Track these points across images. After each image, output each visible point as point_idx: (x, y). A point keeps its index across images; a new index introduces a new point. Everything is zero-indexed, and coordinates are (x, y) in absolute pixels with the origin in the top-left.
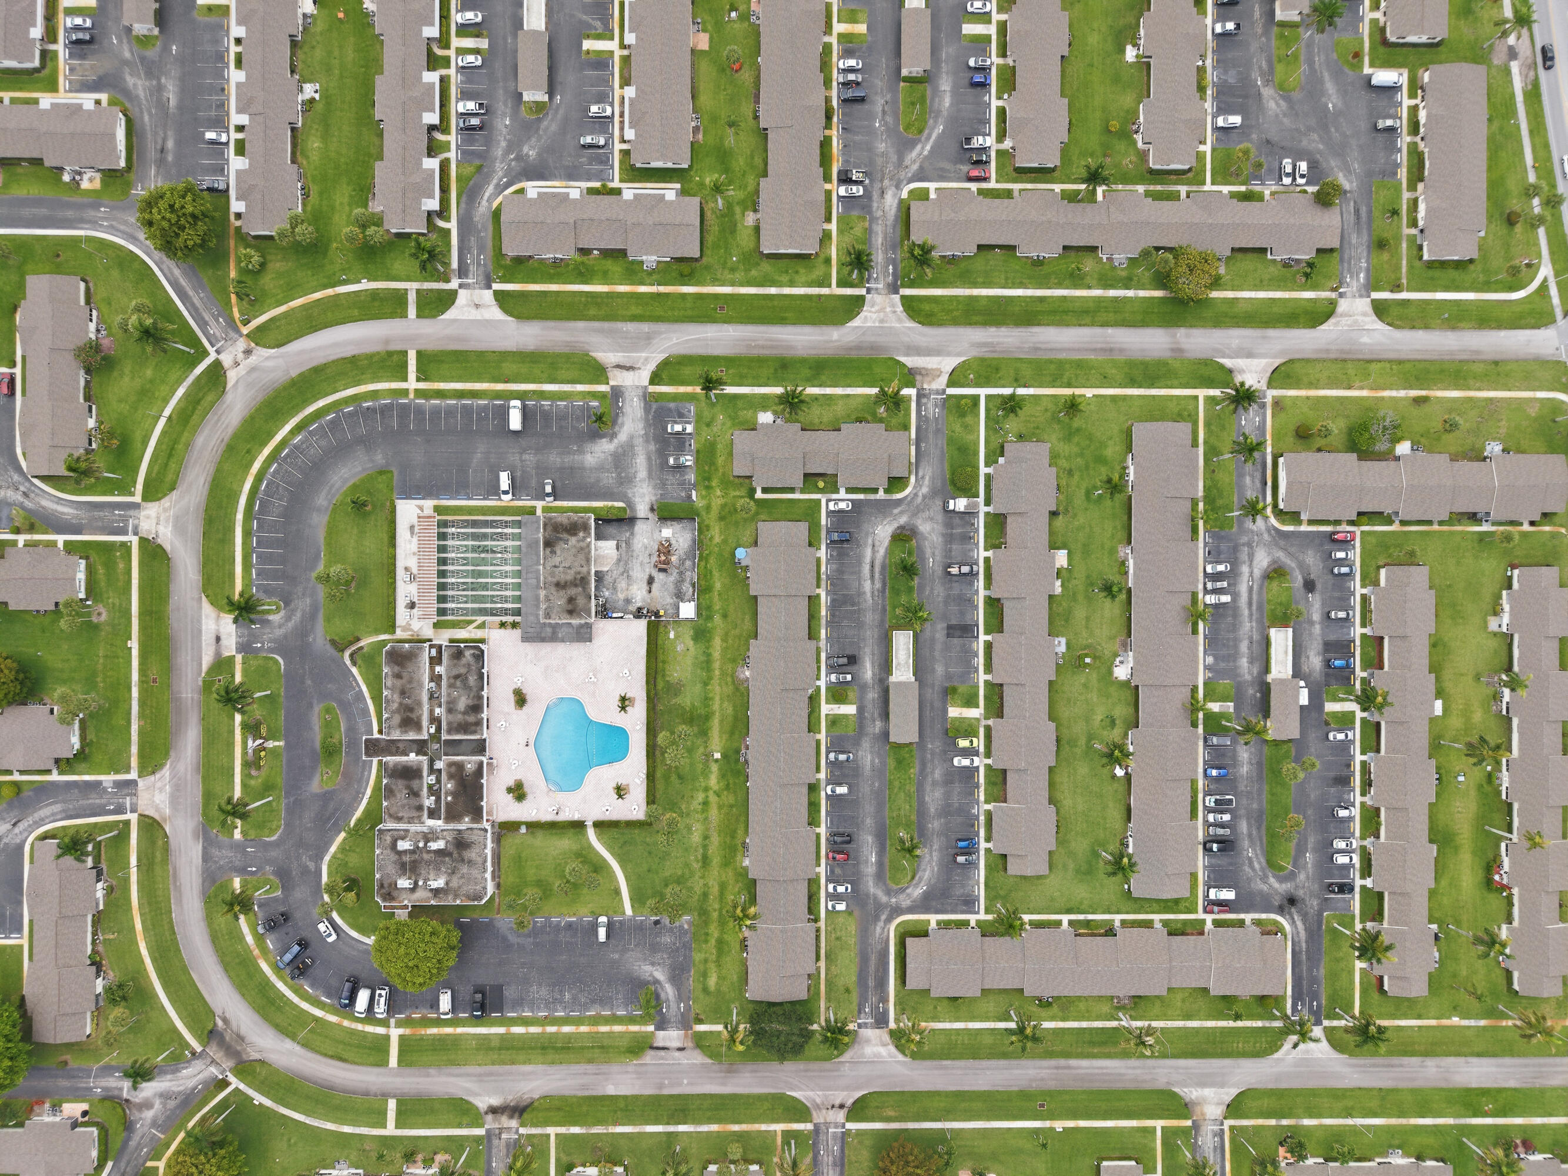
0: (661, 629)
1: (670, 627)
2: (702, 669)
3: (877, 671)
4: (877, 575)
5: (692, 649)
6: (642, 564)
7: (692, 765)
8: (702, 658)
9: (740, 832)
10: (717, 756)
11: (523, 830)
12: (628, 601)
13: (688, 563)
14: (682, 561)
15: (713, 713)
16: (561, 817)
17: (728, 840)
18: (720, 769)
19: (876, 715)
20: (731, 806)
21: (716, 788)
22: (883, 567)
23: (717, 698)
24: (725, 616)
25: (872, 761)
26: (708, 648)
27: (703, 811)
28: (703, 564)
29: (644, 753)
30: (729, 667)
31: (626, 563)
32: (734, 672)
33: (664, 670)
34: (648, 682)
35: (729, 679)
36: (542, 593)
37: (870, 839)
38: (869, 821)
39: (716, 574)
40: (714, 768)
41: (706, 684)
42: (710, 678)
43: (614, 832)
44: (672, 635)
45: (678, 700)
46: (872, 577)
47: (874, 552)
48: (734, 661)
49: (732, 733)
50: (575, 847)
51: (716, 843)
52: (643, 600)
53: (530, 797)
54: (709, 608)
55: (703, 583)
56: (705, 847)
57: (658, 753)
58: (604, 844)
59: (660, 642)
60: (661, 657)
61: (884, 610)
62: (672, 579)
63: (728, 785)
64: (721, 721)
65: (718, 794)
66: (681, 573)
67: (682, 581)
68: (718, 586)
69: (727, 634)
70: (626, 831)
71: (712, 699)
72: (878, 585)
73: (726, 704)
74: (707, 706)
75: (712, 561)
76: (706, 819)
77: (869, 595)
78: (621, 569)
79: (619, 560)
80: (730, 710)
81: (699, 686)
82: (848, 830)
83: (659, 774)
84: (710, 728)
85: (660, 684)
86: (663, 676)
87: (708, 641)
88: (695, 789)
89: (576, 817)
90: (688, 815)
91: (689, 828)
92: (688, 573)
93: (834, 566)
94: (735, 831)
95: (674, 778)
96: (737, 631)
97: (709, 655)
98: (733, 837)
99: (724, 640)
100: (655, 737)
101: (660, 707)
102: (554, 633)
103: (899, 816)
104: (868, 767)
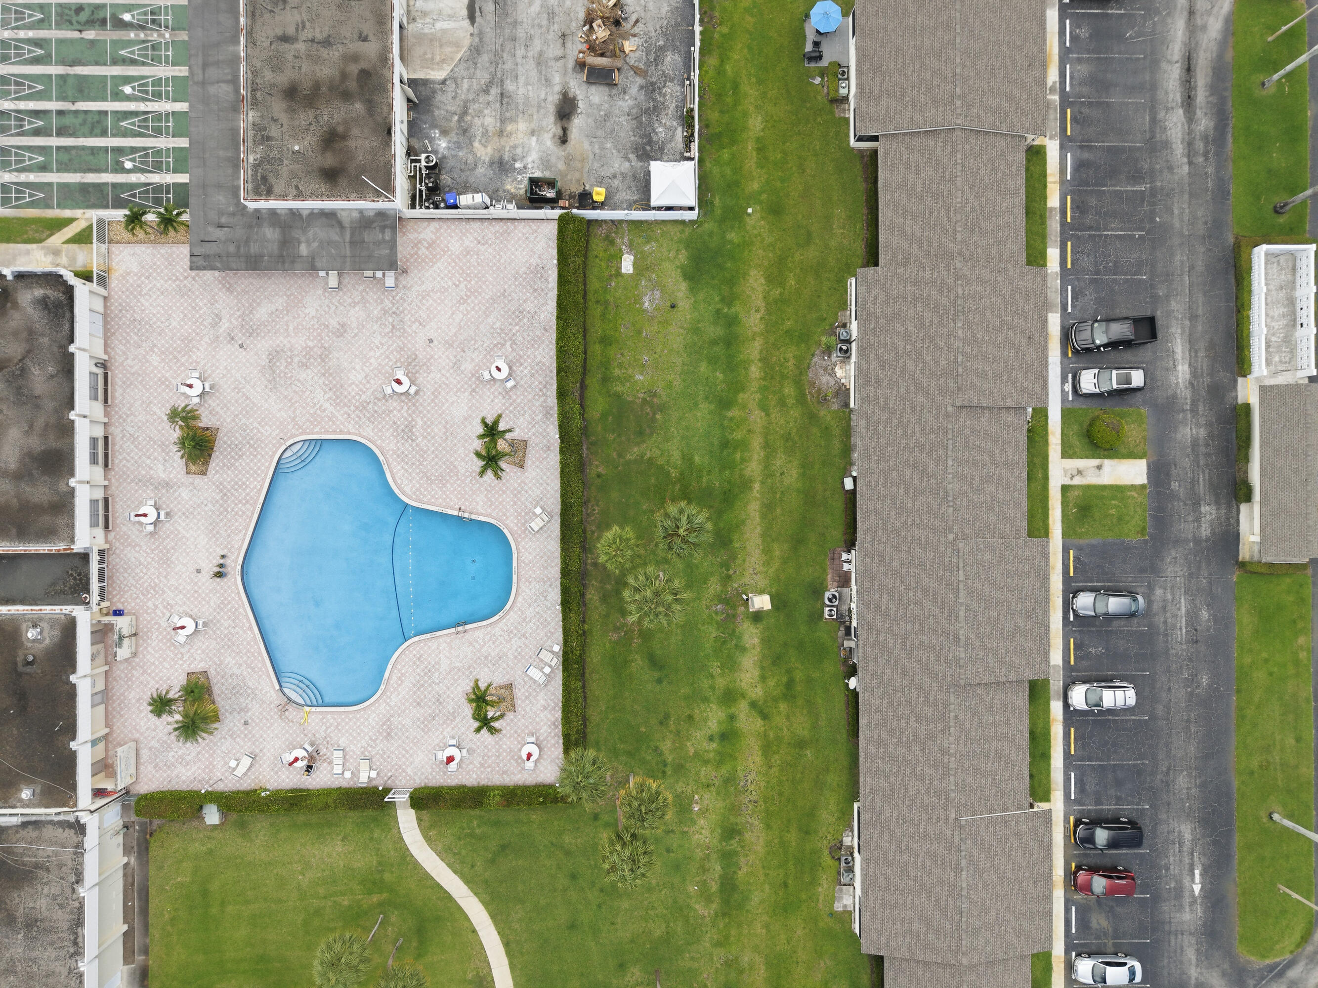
0: (598, 247)
1: (623, 242)
2: (713, 361)
3: (1203, 363)
4: (1201, 95)
5: (684, 304)
6: (540, 61)
7: (689, 627)
8: (716, 331)
9: (827, 816)
10: (762, 602)
11: (212, 816)
12: (502, 166)
13: (671, 60)
14: (656, 55)
15: (746, 484)
16: (321, 779)
17: (793, 837)
18: (766, 641)
19: (1202, 488)
20: (801, 744)
21: (757, 693)
22: (1219, 71)
23: (756, 443)
24: (775, 210)
25: (1192, 618)
26: (729, 300)
27: (722, 758)
28: (713, 61)
29: (555, 595)
30: (790, 354)
31: (497, 59)
32: (803, 367)
33: (606, 364)
34: (562, 394)
35: (789, 390)
36: (246, 120)
37: (1186, 830)
38: (1182, 782)
39: (750, 91)
40: (751, 635)
41: (724, 403)
42: (737, 387)
43: (472, 819)
44: (627, 265)
45: (649, 449)
46: (1189, 100)
47: (1193, 29)
48: (803, 337)
49: (798, 542)
50: (363, 861)
51: (760, 848)
52: (545, 163)
53: (230, 723)
54: (732, 186)
55: (714, 116)
56: (728, 858)
57: (593, 596)
58: (445, 853)
59: (594, 284)
60: (597, 329)
61: (1222, 193)
62: (626, 103)
63: (790, 684)
64: (768, 508)
65: (760, 710)
66: (651, 89)
67: (656, 110)
68: (756, 124)
69: (781, 262)
70: (508, 815)
71: (743, 445)
72: (1204, 123)
73: (779, 461)
74: (727, 465)
75: (738, 54)
76: (729, 780)
77: (1179, 149)
78: (483, 76)
79: (476, 51)
80: (792, 476)
81: (705, 409)
82: (1127, 809)
83: (595, 656)
84: (739, 526)
85: (598, 405)
86: (605, 380)
87: (731, 282)
88: (698, 697)
89: (365, 777)
90: (680, 769)
91: (683, 806)
92: (672, 90)
93: (1084, 69)
94: (812, 814)
95: (638, 663)
96: (812, 253)
97: (732, 322)
98: (806, 832)
99: (775, 278)
100: (585, 547)
101: (597, 467)
102: (287, 242)
103: (1265, 767)
104: (1181, 632)
